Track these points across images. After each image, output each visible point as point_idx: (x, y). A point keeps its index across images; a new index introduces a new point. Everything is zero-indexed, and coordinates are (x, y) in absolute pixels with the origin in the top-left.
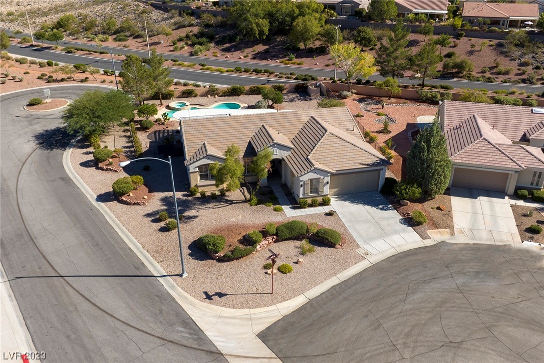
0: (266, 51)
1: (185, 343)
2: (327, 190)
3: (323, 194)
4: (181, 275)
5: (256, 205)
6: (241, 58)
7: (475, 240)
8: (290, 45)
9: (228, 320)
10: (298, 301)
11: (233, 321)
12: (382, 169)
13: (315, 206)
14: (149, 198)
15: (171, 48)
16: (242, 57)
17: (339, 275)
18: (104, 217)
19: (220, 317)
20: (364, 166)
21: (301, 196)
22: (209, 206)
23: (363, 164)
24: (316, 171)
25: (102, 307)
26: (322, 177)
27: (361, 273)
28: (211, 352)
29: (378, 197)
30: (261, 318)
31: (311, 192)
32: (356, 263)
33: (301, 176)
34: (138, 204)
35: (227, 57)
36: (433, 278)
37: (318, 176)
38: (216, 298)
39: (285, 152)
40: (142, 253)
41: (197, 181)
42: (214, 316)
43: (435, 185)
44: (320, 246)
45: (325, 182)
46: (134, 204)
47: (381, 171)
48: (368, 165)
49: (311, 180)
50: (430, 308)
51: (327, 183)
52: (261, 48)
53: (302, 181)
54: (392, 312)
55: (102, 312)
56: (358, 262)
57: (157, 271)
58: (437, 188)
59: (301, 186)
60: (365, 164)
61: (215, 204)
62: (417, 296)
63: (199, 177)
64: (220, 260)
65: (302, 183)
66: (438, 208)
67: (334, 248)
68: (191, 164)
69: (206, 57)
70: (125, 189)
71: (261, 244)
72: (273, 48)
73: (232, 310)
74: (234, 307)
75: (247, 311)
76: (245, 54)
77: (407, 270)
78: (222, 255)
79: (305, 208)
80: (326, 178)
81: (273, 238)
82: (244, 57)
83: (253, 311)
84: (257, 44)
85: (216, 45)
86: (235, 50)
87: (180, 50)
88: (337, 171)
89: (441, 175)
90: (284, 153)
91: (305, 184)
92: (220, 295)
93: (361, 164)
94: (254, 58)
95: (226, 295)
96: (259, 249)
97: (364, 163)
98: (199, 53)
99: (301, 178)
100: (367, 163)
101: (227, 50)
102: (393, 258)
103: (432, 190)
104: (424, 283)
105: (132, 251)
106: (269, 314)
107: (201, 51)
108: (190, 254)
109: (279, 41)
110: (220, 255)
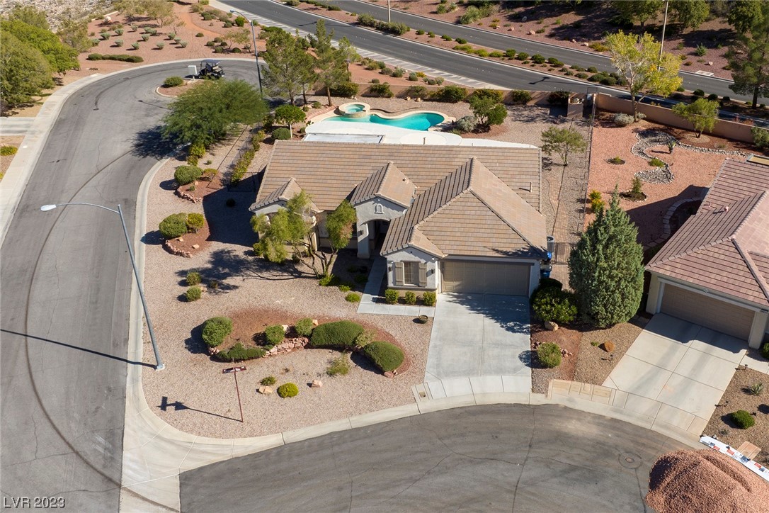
0: (577, 26)
1: (91, 459)
2: (436, 280)
3: (426, 287)
4: (155, 367)
5: (327, 285)
6: (530, 34)
7: (621, 412)
8: (618, 19)
9: (163, 444)
10: (271, 441)
11: (168, 446)
12: (533, 264)
13: (410, 304)
14: (201, 249)
15: (435, 8)
16: (533, 33)
17: (353, 419)
19: (157, 437)
20: (497, 255)
21: (390, 285)
22: (265, 274)
23: (498, 251)
24: (410, 250)
25: (37, 387)
26: (423, 261)
27: (388, 423)
28: (110, 480)
29: (520, 307)
30: (204, 452)
31: (407, 282)
32: (395, 406)
33: (388, 254)
34: (181, 254)
35: (510, 30)
36: (493, 458)
37: (416, 259)
38: (171, 409)
39: (395, 211)
42: (151, 434)
43: (605, 306)
44: (365, 368)
45: (429, 269)
46: (178, 254)
47: (532, 266)
48: (506, 253)
49: (407, 264)
51: (432, 271)
52: (570, 18)
53: (390, 262)
54: (381, 493)
55: (33, 393)
56: (401, 405)
57: (136, 353)
58: (607, 312)
59: (390, 269)
60: (501, 252)
61: (275, 273)
62: (441, 480)
64: (216, 358)
65: (390, 265)
66: (602, 347)
67: (383, 374)
68: (259, 208)
69: (479, 28)
71: (280, 347)
72: (590, 20)
73: (176, 431)
74: (181, 429)
75: (193, 437)
76: (540, 27)
77: (462, 435)
78: (218, 351)
79: (393, 304)
80: (429, 263)
81: (304, 341)
82: (537, 32)
83: (201, 439)
84: (567, 12)
85: (503, 9)
86: (528, 20)
87: (447, 12)
88: (449, 255)
90: (393, 213)
91: (396, 267)
92: (179, 406)
93: (494, 250)
94: (551, 36)
95: (186, 408)
97: (500, 249)
98: (471, 20)
99: (389, 258)
100: (505, 250)
101: (516, 18)
103: (597, 313)
104: (471, 461)
105: (128, 319)
107: (474, 16)
108: (187, 341)
109: (605, 10)
110: (216, 351)
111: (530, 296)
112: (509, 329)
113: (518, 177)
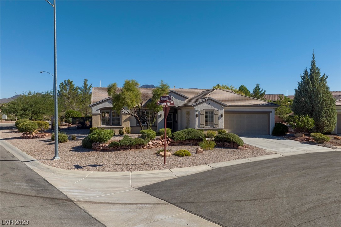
1: (17, 192)
3: (218, 128)
4: (53, 159)
10: (202, 168)
11: (104, 180)
12: (271, 111)
14: (50, 136)
17: (249, 159)
19: (87, 178)
21: (197, 127)
24: (210, 101)
26: (216, 109)
28: (54, 199)
31: (206, 124)
32: (266, 155)
33: (197, 105)
34: (37, 137)
37: (212, 108)
38: (88, 167)
43: (326, 117)
45: (219, 115)
46: (33, 138)
47: (270, 113)
49: (207, 112)
51: (222, 116)
53: (197, 111)
57: (27, 159)
59: (197, 116)
63: (100, 122)
64: (105, 151)
65: (197, 113)
66: (335, 139)
67: (237, 148)
68: (94, 105)
71: (154, 142)
73: (106, 173)
74: (109, 171)
75: (129, 173)
78: (107, 145)
80: (220, 110)
88: (230, 106)
90: (180, 102)
91: (200, 114)
93: (251, 104)
95: (102, 165)
97: (254, 104)
99: (196, 108)
100: (256, 104)
105: (8, 152)
108: (71, 150)
110: (105, 146)
111: (271, 133)
112: (278, 140)
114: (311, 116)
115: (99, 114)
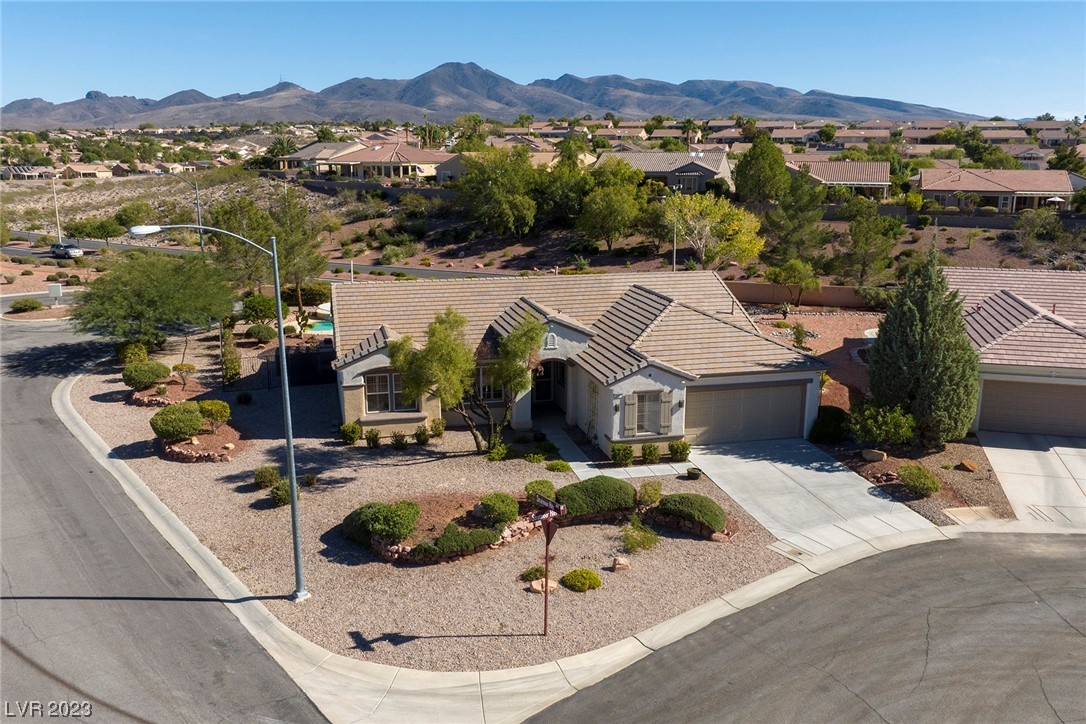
0: (530, 256)
2: (678, 425)
3: (670, 434)
4: (292, 597)
5: (504, 459)
6: (477, 267)
7: (1073, 526)
8: (578, 245)
9: (414, 700)
10: (623, 653)
11: (430, 702)
12: (811, 381)
13: (652, 462)
14: (239, 449)
15: (338, 254)
16: (481, 266)
17: (729, 597)
18: (117, 484)
19: (390, 692)
20: (766, 369)
21: (616, 437)
22: (384, 461)
23: (766, 365)
24: (649, 371)
25: (48, 667)
26: (667, 389)
27: (790, 593)
29: (804, 448)
30: (512, 695)
31: (641, 428)
32: (772, 571)
33: (617, 381)
34: (209, 459)
35: (450, 266)
36: (989, 604)
37: (656, 386)
38: (386, 645)
39: (575, 344)
40: (195, 552)
41: (360, 410)
42: (373, 691)
43: (946, 409)
44: (672, 537)
45: (675, 401)
46: (200, 459)
47: (809, 385)
48: (775, 366)
49: (642, 396)
50: (1003, 669)
51: (680, 405)
52: (520, 250)
53: (616, 397)
54: (896, 678)
56: (779, 569)
57: (228, 588)
58: (950, 418)
59: (616, 409)
60: (770, 365)
61: (400, 458)
62: (957, 642)
63: (364, 403)
64: (404, 562)
65: (617, 402)
66: (961, 467)
67: (709, 539)
68: (347, 365)
69: (406, 267)
70: (181, 424)
71: (514, 527)
72: (544, 250)
73: (427, 675)
74: (433, 667)
75: (471, 676)
76: (486, 260)
77: (912, 586)
78: (408, 549)
79: (626, 465)
80: (676, 391)
82: (485, 265)
83: (487, 676)
84: (512, 244)
85: (429, 247)
86: (467, 256)
87: (356, 256)
88: (703, 376)
89: (957, 385)
90: (572, 347)
91: (625, 404)
92: (396, 639)
93: (758, 363)
94: (504, 267)
95: (413, 638)
96: (509, 539)
97: (766, 362)
98: (393, 260)
99: (616, 389)
100: (774, 362)
101: (451, 255)
102: (869, 563)
103: (940, 422)
104: (969, 612)
105: (170, 548)
106: (536, 683)
107: (397, 255)
108: (323, 553)
109: (557, 239)
110: (404, 550)
111: (806, 434)
112: (818, 470)
113: (706, 300)
114: (907, 410)
115: (362, 386)
